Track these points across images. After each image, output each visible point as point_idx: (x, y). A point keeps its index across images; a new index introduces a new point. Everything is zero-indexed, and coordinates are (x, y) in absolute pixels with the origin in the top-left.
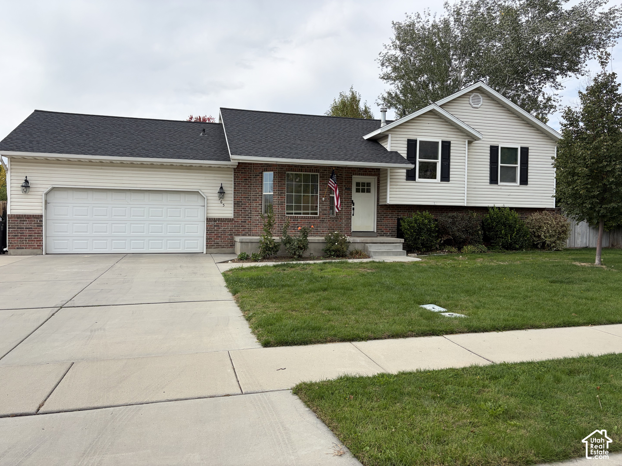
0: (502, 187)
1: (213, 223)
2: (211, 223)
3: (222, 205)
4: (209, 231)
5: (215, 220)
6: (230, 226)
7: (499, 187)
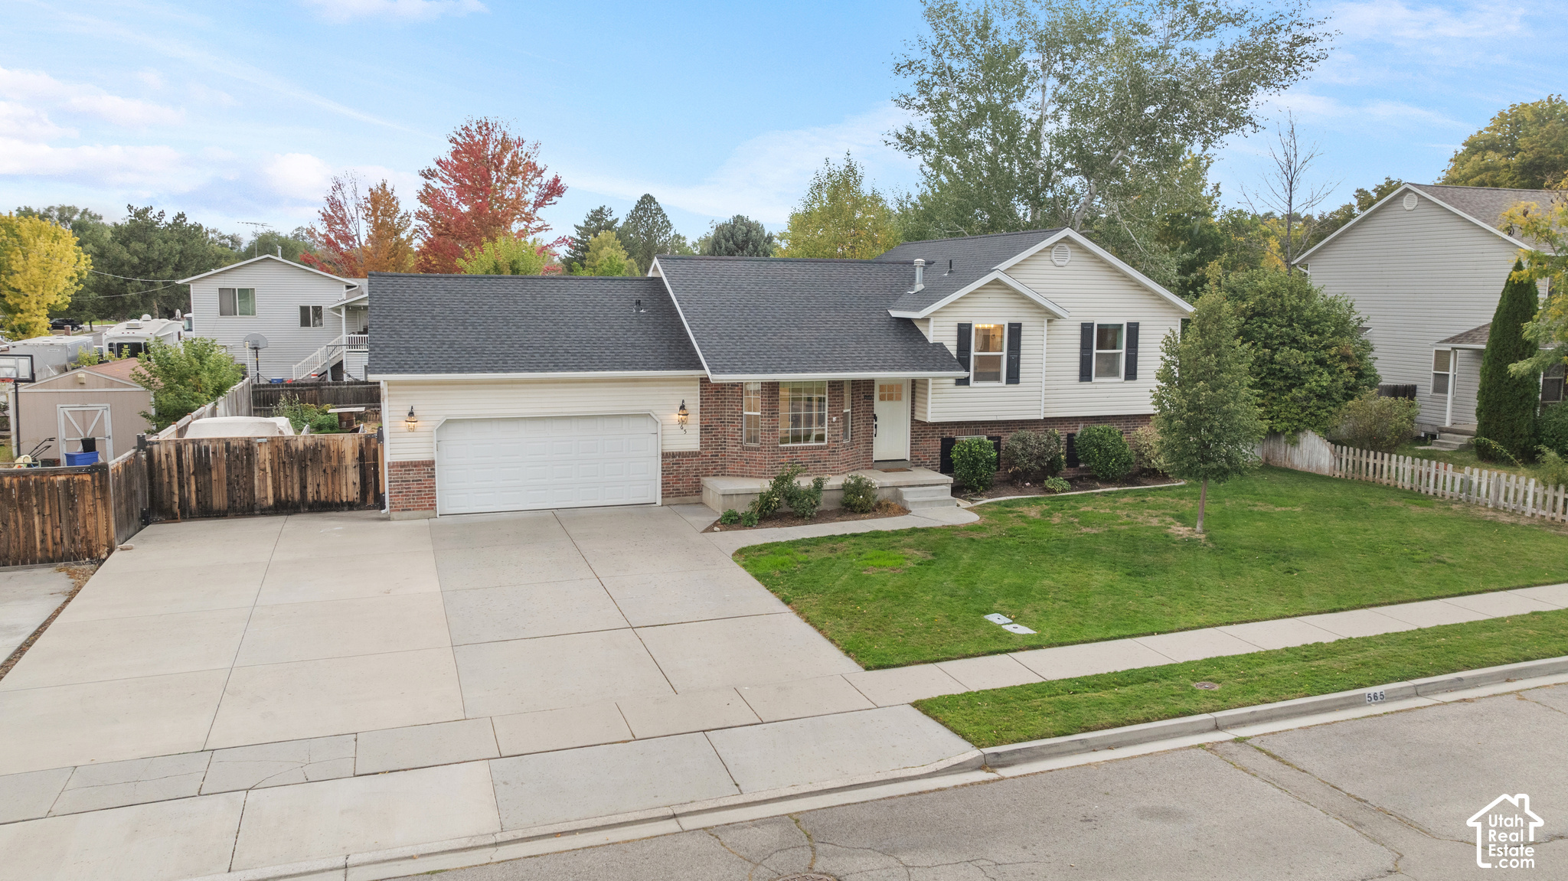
0: (1098, 386)
1: (671, 459)
2: (668, 460)
3: (683, 431)
4: (665, 472)
5: (673, 455)
6: (695, 462)
7: (1094, 386)
